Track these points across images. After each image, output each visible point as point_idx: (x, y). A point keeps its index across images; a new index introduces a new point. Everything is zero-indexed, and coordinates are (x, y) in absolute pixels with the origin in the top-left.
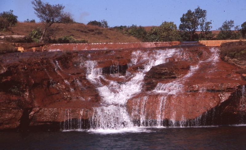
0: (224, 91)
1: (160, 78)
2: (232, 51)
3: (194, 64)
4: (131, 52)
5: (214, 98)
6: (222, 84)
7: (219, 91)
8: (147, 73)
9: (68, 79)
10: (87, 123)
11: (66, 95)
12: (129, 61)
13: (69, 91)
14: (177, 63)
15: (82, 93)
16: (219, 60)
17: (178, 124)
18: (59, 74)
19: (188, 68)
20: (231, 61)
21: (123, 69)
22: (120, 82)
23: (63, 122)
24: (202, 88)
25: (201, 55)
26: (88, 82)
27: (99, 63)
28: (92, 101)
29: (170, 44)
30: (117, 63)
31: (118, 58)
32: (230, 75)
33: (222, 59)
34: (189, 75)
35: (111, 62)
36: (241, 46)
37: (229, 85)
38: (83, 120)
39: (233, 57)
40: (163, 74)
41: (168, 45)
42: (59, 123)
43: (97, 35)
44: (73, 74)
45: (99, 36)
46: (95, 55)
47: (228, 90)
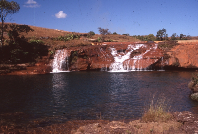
0: (156, 58)
1: (136, 54)
2: (161, 45)
3: (149, 49)
4: (128, 45)
5: (152, 61)
6: (155, 56)
7: (154, 58)
8: (132, 52)
9: (104, 54)
10: (108, 69)
11: (103, 59)
12: (127, 48)
13: (104, 58)
14: (142, 49)
15: (109, 59)
16: (157, 48)
17: (139, 69)
18: (102, 52)
19: (146, 51)
20: (161, 48)
21: (124, 51)
22: (123, 55)
23: (101, 68)
24: (148, 57)
25: (151, 46)
26: (111, 55)
27: (116, 49)
28: (111, 61)
29: (144, 42)
30: (122, 49)
31: (123, 47)
32: (159, 53)
33: (158, 47)
34: (146, 53)
35: (120, 48)
36: (164, 43)
37: (158, 56)
38: (107, 68)
39: (162, 47)
40: (137, 53)
41: (143, 43)
42: (100, 68)
43: (125, 39)
44: (107, 53)
45: (126, 39)
46: (116, 46)
47: (157, 58)
